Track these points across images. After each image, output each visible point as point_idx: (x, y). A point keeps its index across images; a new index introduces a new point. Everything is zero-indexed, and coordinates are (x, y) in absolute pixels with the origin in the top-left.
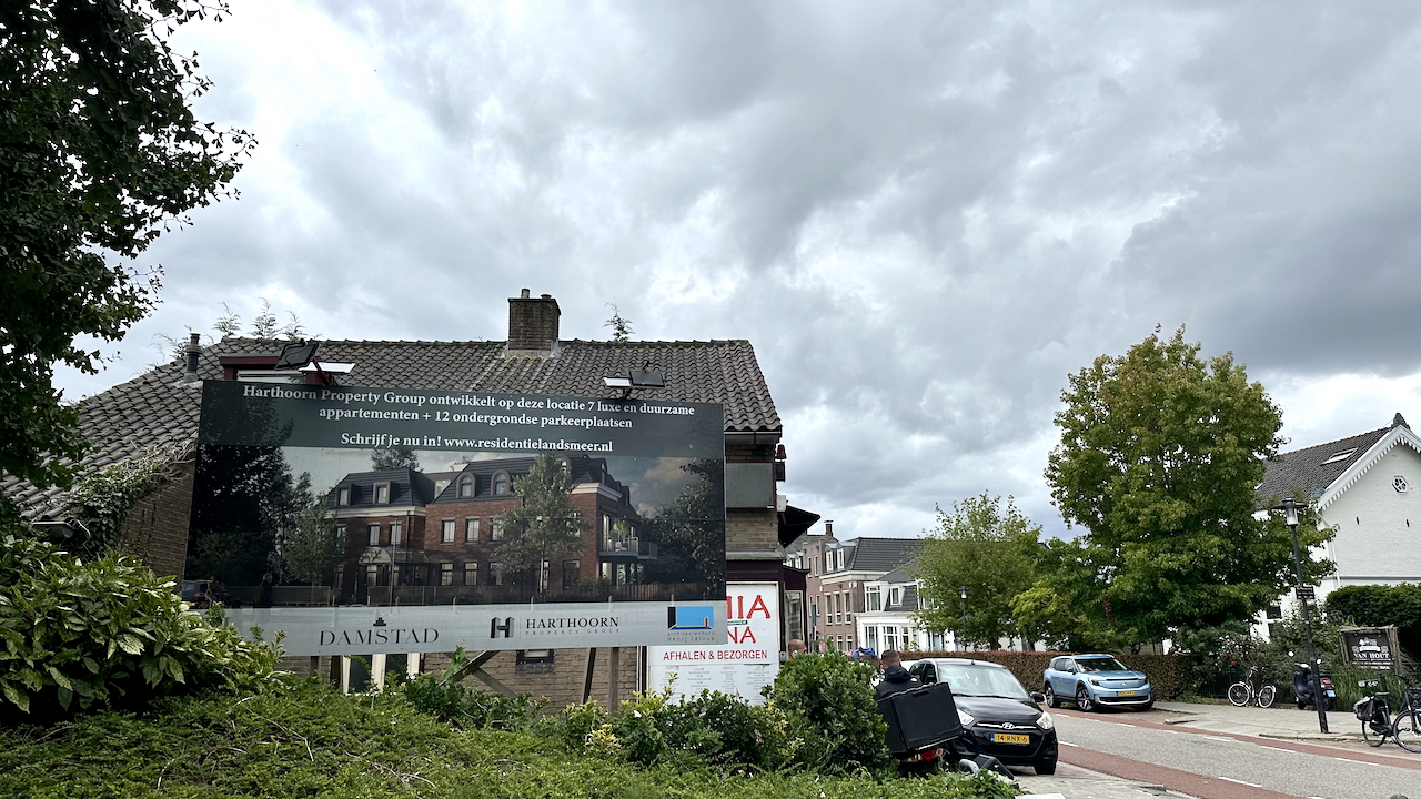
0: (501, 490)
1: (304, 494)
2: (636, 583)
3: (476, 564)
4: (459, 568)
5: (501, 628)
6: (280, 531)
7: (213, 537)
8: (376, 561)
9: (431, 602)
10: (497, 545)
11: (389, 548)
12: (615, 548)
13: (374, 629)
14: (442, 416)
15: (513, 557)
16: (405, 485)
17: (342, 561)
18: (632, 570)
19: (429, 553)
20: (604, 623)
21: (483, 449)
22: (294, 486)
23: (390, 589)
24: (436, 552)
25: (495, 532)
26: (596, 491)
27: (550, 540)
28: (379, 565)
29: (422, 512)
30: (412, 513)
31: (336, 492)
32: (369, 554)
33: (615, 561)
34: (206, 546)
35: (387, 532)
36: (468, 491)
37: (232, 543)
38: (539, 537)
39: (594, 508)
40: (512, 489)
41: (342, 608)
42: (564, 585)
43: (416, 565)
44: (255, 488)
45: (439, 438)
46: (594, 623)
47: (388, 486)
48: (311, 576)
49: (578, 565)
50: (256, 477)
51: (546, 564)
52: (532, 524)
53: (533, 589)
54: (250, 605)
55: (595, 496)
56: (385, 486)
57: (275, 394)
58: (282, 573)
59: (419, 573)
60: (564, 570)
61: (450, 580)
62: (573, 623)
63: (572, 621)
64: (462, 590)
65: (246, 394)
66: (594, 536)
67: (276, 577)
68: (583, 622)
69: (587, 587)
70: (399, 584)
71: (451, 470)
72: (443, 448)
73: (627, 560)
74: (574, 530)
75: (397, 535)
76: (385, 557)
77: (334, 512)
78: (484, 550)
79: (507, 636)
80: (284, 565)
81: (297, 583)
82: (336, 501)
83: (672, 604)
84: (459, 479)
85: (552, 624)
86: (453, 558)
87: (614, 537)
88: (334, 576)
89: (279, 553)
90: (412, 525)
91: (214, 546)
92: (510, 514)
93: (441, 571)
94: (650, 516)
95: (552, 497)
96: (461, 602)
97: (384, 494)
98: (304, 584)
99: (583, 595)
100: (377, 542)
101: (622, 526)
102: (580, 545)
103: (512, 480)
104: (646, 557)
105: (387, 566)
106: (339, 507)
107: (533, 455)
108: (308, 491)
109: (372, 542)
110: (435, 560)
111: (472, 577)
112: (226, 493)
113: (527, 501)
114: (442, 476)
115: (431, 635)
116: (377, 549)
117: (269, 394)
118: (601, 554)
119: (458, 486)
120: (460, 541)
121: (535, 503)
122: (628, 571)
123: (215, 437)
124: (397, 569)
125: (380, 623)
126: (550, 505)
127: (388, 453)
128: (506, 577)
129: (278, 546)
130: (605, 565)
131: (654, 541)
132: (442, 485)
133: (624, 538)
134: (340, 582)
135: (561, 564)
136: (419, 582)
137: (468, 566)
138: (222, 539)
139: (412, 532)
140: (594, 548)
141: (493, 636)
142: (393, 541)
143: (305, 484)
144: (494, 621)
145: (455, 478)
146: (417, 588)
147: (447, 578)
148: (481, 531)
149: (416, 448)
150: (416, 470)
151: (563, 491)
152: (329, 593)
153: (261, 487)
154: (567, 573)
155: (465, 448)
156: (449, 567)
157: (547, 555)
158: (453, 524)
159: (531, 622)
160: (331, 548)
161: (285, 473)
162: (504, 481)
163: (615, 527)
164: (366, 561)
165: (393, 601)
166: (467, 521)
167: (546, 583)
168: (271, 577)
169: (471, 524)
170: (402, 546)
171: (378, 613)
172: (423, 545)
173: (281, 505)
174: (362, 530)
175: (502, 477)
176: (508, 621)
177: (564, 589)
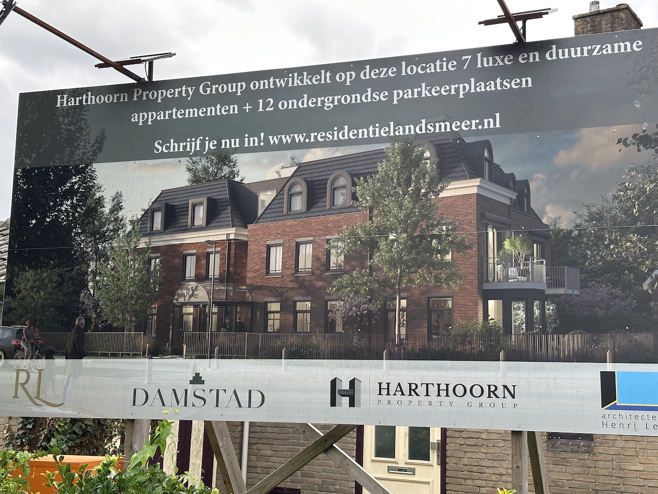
0: (341, 199)
1: (116, 219)
2: (544, 331)
3: (309, 304)
4: (289, 308)
5: (343, 394)
6: (92, 265)
7: (28, 274)
8: (193, 300)
9: (255, 354)
10: (335, 277)
11: (206, 283)
12: (507, 277)
13: (191, 388)
14: (266, 105)
15: (357, 293)
16: (223, 201)
17: (156, 300)
18: (537, 312)
19: (253, 288)
20: (492, 392)
21: (317, 144)
22: (107, 210)
23: (208, 337)
24: (260, 288)
25: (333, 259)
26: (474, 191)
27: (408, 267)
28: (195, 305)
29: (244, 234)
30: (232, 237)
31: (149, 214)
32: (185, 292)
33: (507, 297)
34: (22, 286)
35: (204, 262)
36: (298, 204)
37: (46, 281)
38: (393, 264)
39: (473, 218)
40: (354, 197)
41: (156, 361)
42: (430, 333)
43: (236, 304)
44: (68, 216)
45: (262, 134)
46: (477, 391)
47: (205, 203)
48: (124, 319)
49: (450, 304)
50: (69, 203)
51: (404, 303)
52: (382, 244)
53: (386, 339)
54: (62, 354)
55: (474, 200)
56: (201, 204)
57: (87, 101)
58: (94, 316)
59: (242, 314)
60: (430, 312)
61: (277, 325)
62: (445, 390)
63: (443, 387)
64: (293, 340)
65: (59, 105)
66: (475, 260)
67: (88, 320)
68: (460, 390)
69: (465, 337)
70: (219, 329)
71: (276, 176)
72: (268, 147)
73: (528, 296)
74: (444, 252)
75: (215, 267)
76: (202, 295)
77: (145, 240)
78: (319, 284)
79: (352, 404)
80: (96, 306)
81: (109, 328)
82: (149, 225)
83: (609, 367)
84: (286, 188)
85: (413, 390)
86: (280, 295)
87: (507, 261)
88: (147, 319)
89: (92, 291)
90: (233, 252)
91: (29, 285)
92: (353, 233)
93: (266, 313)
94: (564, 225)
95: (411, 205)
96: (292, 355)
97: (201, 213)
98: (117, 329)
99: (459, 348)
100: (193, 275)
101: (518, 243)
102: (453, 274)
103: (354, 184)
104: (561, 291)
105: (205, 306)
106: (152, 233)
107: (382, 146)
108: (120, 214)
109: (188, 275)
110: (259, 298)
111: (305, 320)
112: (41, 222)
113: (375, 212)
114: (266, 185)
115: (256, 398)
116: (193, 284)
117: (81, 101)
118: (486, 286)
119: (285, 197)
120: (288, 272)
121: (385, 214)
122: (529, 311)
123: (30, 158)
124: (215, 310)
125: (197, 380)
126: (408, 216)
127: (204, 161)
128: (349, 321)
129: (91, 284)
130: (492, 303)
131: (573, 264)
132: (266, 198)
133: (521, 262)
134: (154, 327)
135: (424, 302)
136: (241, 328)
137: (300, 306)
138: (38, 276)
139: (232, 261)
140: (474, 278)
141: (333, 403)
142: (211, 273)
143: (117, 207)
144: (334, 383)
145: (283, 187)
146: (239, 335)
147: (274, 322)
148: (315, 258)
149: (236, 151)
150: (237, 179)
151: (426, 195)
152: (144, 341)
153: (73, 214)
154: (434, 317)
155: (294, 146)
156: (275, 307)
157: (405, 290)
158: (280, 249)
159: (384, 386)
160: (144, 284)
161: (98, 195)
162: (344, 187)
163: (507, 244)
164: (182, 300)
165: (212, 352)
166: (298, 245)
167: (403, 331)
168: (83, 321)
169: (302, 248)
170: (221, 280)
171: (195, 366)
172: (244, 278)
173: (93, 234)
174: (177, 261)
175: (342, 181)
176: (352, 383)
177: (430, 339)
